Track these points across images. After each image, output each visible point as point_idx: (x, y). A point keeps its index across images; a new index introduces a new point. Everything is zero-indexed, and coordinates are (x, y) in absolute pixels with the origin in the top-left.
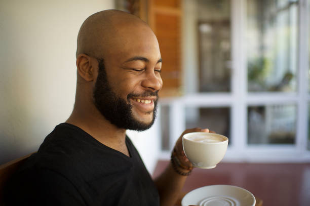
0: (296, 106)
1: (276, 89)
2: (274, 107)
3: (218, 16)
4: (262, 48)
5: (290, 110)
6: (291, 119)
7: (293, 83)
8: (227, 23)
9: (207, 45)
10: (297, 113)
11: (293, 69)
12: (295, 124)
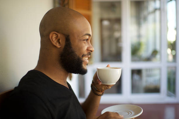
0: (160, 69)
1: (148, 59)
2: (147, 70)
3: (113, 16)
4: (139, 36)
5: (157, 72)
6: (157, 77)
7: (158, 56)
8: (118, 21)
9: (106, 34)
10: (160, 74)
11: (158, 48)
12: (160, 80)
